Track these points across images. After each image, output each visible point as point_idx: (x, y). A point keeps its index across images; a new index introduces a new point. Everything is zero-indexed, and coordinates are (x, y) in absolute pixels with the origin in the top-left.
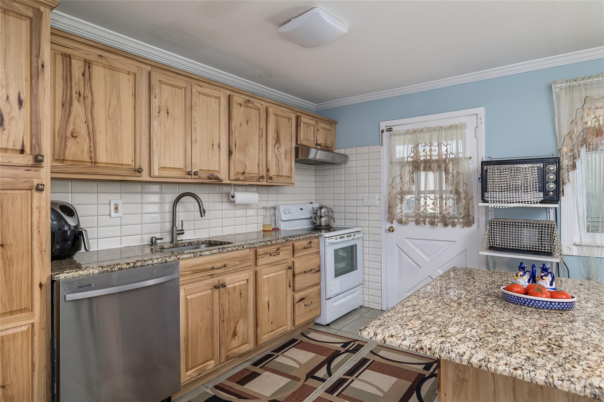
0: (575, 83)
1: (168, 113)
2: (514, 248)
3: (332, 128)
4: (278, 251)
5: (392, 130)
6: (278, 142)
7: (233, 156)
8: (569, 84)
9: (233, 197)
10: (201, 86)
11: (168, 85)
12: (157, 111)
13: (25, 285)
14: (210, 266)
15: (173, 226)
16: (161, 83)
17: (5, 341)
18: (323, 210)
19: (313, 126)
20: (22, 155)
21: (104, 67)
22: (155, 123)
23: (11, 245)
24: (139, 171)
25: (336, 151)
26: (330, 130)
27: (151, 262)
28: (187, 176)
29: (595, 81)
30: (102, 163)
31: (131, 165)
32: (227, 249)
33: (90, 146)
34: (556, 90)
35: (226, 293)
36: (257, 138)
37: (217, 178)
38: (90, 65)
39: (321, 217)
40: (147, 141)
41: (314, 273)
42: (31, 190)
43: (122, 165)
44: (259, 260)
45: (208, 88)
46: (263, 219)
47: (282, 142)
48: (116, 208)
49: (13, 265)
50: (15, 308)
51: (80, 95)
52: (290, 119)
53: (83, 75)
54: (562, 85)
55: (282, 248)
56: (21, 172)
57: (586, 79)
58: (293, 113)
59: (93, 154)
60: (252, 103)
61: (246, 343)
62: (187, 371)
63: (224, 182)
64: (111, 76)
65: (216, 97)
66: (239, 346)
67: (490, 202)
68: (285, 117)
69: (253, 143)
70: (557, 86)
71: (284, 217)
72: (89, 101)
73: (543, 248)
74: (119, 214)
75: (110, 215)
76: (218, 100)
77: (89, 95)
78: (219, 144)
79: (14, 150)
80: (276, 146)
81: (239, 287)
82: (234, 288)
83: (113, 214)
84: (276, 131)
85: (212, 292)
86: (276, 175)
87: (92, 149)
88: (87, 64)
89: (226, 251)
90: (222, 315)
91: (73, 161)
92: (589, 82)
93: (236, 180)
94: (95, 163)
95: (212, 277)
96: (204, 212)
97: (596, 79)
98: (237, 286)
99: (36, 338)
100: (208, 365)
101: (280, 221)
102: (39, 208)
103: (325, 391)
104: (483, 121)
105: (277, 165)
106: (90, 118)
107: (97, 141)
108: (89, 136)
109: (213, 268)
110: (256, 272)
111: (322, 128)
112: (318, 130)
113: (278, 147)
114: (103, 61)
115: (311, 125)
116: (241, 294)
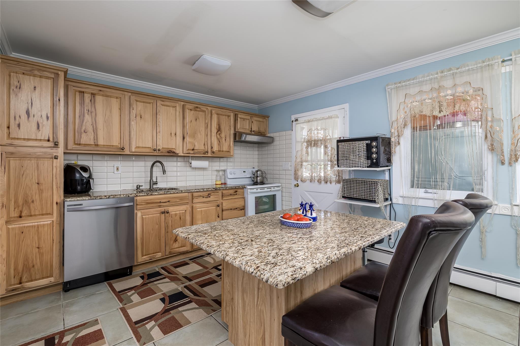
0: (399, 84)
1: (141, 117)
2: (356, 197)
3: (265, 120)
4: (209, 195)
5: (298, 121)
6: (220, 130)
7: (185, 140)
8: (396, 86)
9: (191, 163)
10: (163, 101)
11: (141, 102)
12: (134, 116)
13: (49, 203)
14: (159, 201)
15: (151, 179)
16: (137, 101)
17: (39, 228)
18: (259, 172)
19: (249, 119)
20: (48, 142)
21: (102, 96)
22: (133, 123)
23: (42, 183)
24: (123, 149)
25: (269, 135)
26: (263, 122)
27: (119, 196)
28: (153, 151)
29: (412, 83)
30: (101, 145)
31: (118, 146)
32: (170, 192)
33: (94, 137)
34: (389, 90)
35: (170, 216)
36: (203, 129)
37: (174, 153)
38: (95, 95)
39: (257, 177)
40: (128, 133)
41: (239, 210)
42: (53, 158)
43: (113, 146)
44: (194, 200)
45: (168, 102)
46: (216, 178)
47: (223, 131)
48: (118, 169)
49: (43, 193)
50: (44, 213)
51: (89, 111)
52: (229, 116)
53: (90, 101)
54: (392, 86)
55: (213, 194)
56: (49, 150)
57: (407, 82)
58: (232, 113)
59: (96, 141)
60: (200, 108)
61: (184, 246)
62: (143, 256)
63: (179, 155)
64: (107, 100)
65: (173, 107)
66: (179, 247)
67: (340, 166)
68: (225, 115)
69: (200, 132)
70: (389, 87)
71: (230, 176)
72: (94, 114)
73: (372, 198)
74: (118, 172)
75: (114, 172)
76: (174, 108)
77: (94, 111)
78: (176, 133)
79: (45, 140)
80: (218, 133)
81: (179, 214)
82: (176, 215)
83: (116, 172)
84: (218, 124)
85: (160, 215)
86: (218, 150)
87: (95, 138)
88: (93, 95)
89: (169, 193)
90: (167, 228)
91: (85, 144)
92: (408, 84)
93: (187, 154)
94: (97, 145)
95: (160, 207)
96: (165, 172)
97: (412, 81)
98: (178, 213)
99: (54, 227)
100: (157, 255)
101: (227, 179)
102: (56, 167)
103: (216, 276)
104: (348, 112)
105: (218, 144)
106: (94, 122)
107: (98, 134)
108: (94, 132)
109: (160, 202)
110: (192, 207)
111: (256, 121)
112: (252, 122)
113: (219, 134)
114: (101, 93)
115: (246, 119)
116: (180, 218)
